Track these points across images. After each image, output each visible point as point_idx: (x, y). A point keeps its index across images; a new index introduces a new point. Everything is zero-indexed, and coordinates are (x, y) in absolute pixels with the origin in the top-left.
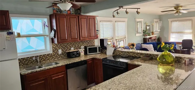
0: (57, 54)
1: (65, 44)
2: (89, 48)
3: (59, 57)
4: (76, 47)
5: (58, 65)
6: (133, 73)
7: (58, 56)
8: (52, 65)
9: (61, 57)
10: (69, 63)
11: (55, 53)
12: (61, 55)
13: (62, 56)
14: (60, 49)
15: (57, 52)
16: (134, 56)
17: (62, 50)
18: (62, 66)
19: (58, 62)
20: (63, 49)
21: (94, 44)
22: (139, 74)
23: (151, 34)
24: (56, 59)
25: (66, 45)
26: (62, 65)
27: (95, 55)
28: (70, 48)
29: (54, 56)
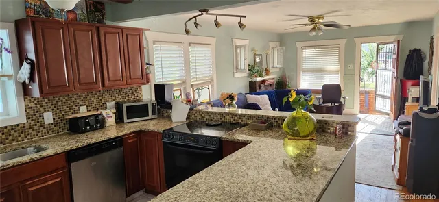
0: (39, 124)
1: (61, 98)
2: (127, 107)
3: (45, 131)
4: (93, 105)
5: (44, 154)
6: (235, 161)
7: (42, 129)
8: (26, 154)
9: (50, 132)
10: (75, 148)
11: (33, 123)
12: (52, 127)
13: (56, 128)
14: (48, 111)
15: (41, 119)
16: (235, 122)
17: (55, 114)
18: (55, 155)
19: (43, 146)
20: (58, 111)
21: (140, 96)
22: (249, 163)
23: (264, 73)
24: (37, 138)
25: (64, 101)
26: (54, 152)
27: (143, 123)
28: (77, 108)
29: (31, 131)
